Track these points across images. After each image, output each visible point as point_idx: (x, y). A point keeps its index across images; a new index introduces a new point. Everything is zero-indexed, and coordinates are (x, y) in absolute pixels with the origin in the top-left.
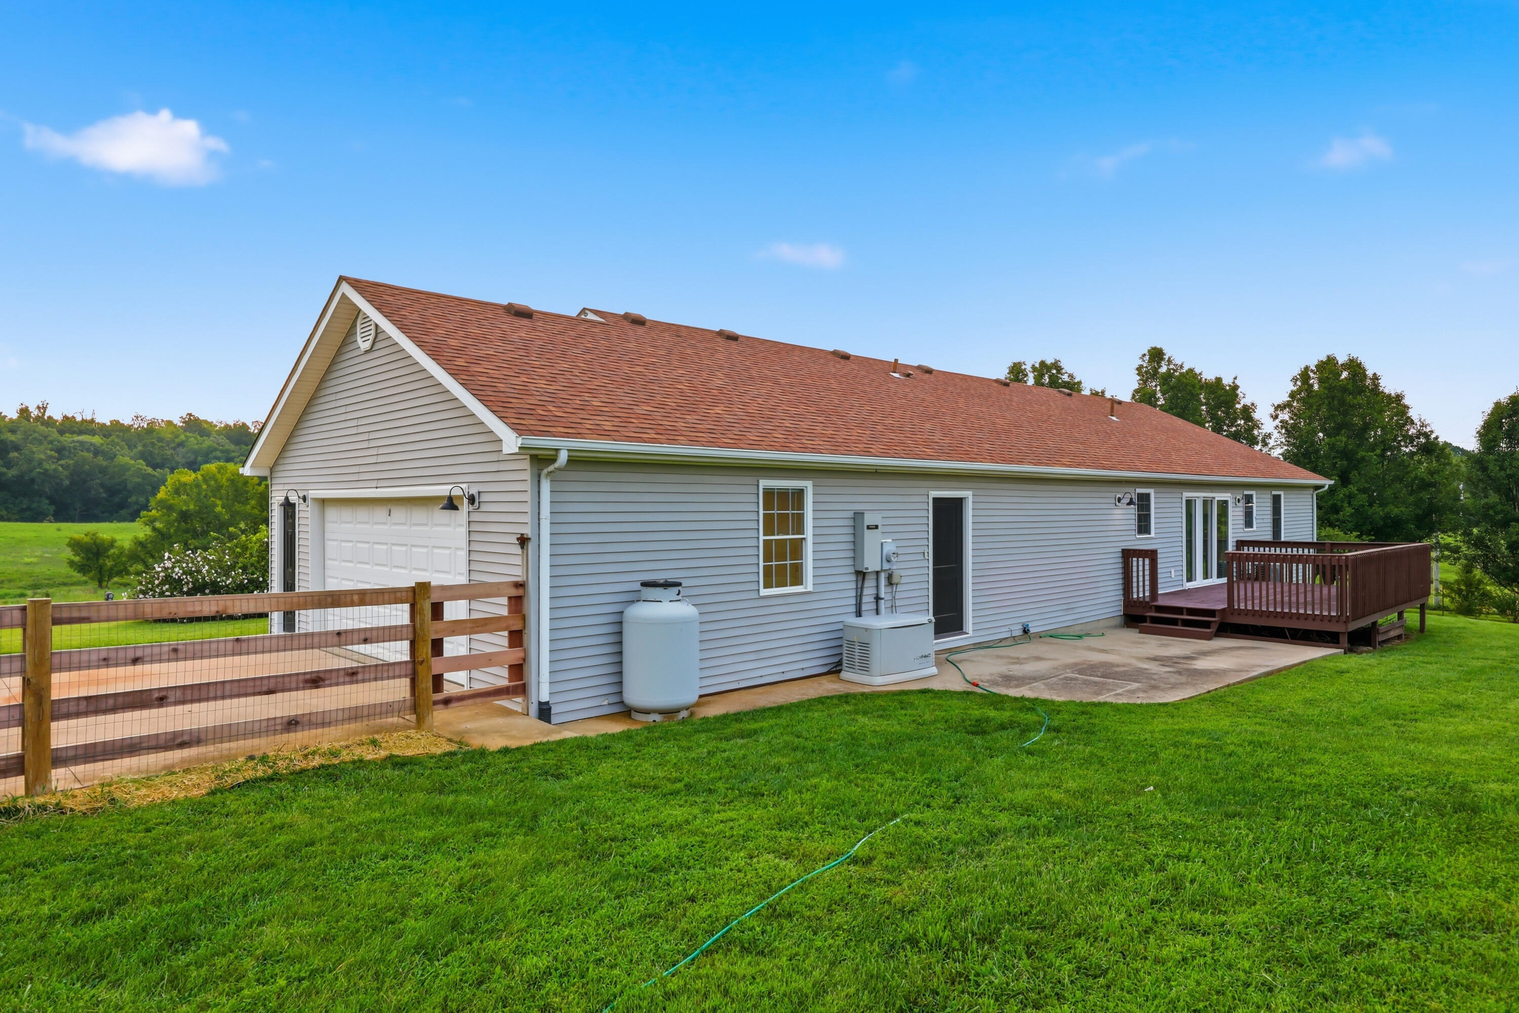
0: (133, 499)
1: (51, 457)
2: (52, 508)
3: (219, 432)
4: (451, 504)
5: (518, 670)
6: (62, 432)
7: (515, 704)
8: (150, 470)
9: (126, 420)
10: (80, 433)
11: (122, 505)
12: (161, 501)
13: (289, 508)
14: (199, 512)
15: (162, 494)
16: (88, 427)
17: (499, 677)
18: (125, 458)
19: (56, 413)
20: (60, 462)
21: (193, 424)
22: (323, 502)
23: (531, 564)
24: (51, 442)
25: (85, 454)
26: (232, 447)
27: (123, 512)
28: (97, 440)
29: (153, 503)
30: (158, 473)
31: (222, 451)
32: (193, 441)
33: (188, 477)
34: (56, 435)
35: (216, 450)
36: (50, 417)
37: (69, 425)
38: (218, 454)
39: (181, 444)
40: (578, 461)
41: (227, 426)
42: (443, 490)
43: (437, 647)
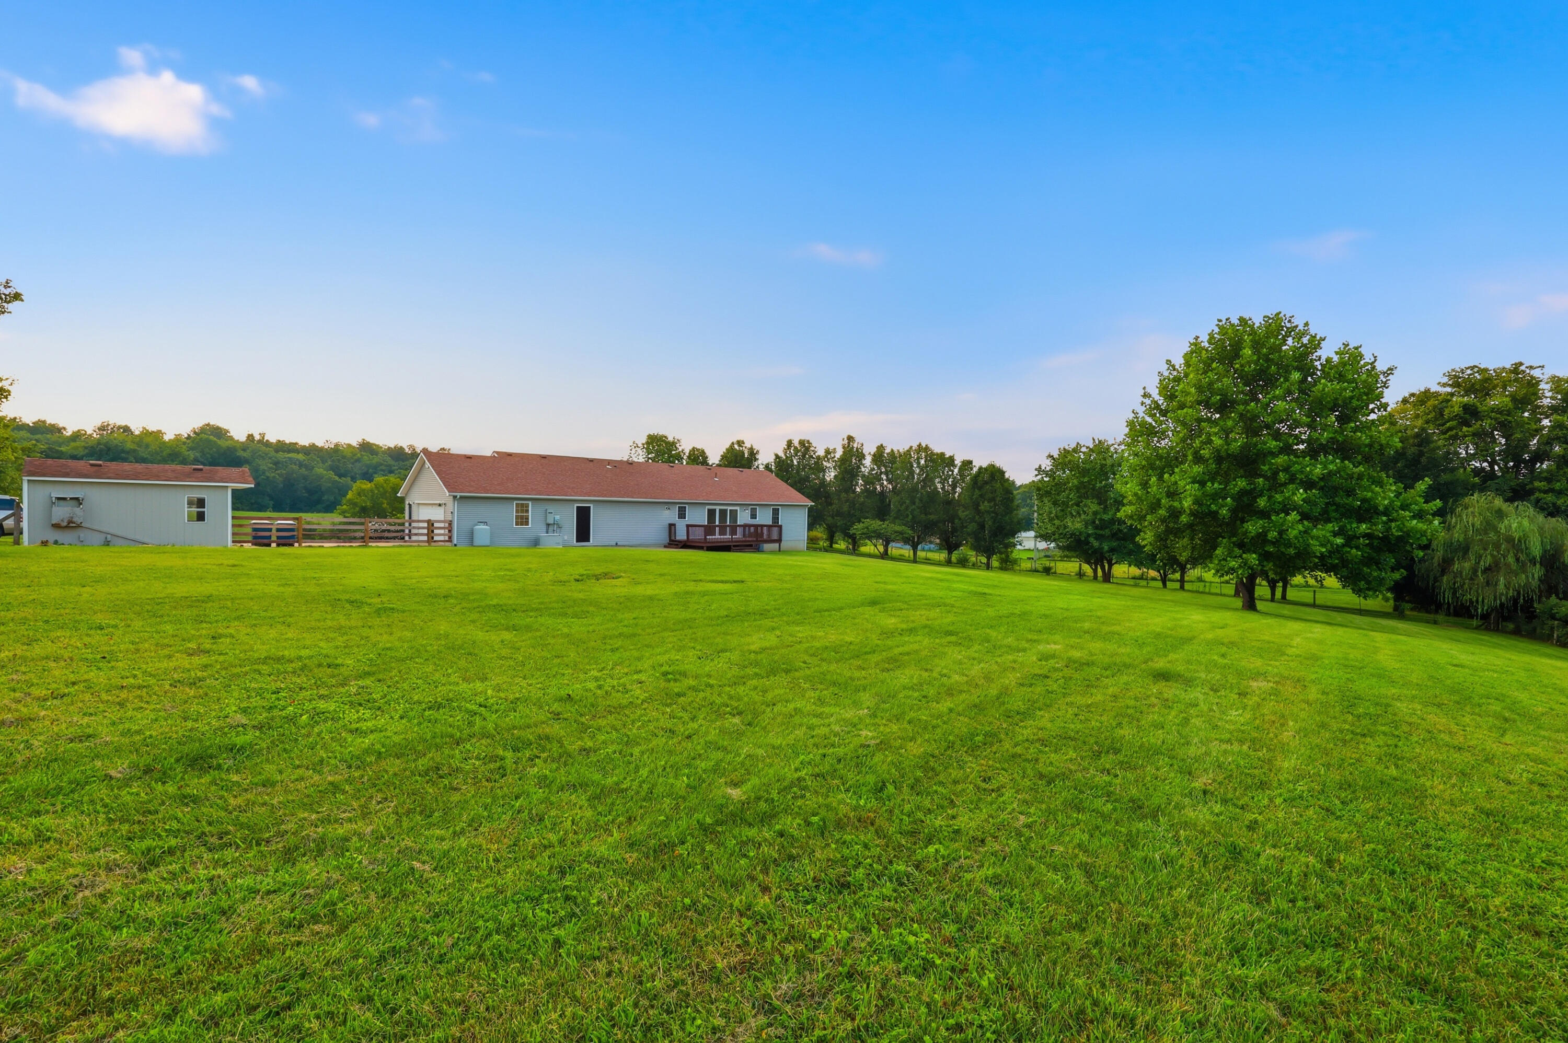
0: (325, 497)
1: (271, 468)
2: (271, 503)
3: (385, 452)
4: (440, 505)
5: (450, 537)
6: (277, 451)
7: (447, 544)
8: (337, 478)
9: (320, 443)
10: (289, 451)
11: (319, 501)
12: (350, 500)
13: (410, 505)
14: (373, 507)
15: (350, 495)
16: (292, 448)
17: (447, 538)
18: (320, 470)
19: (272, 438)
20: (279, 472)
21: (366, 447)
22: (419, 504)
23: (453, 517)
24: (270, 458)
25: (294, 467)
26: (393, 463)
27: (319, 506)
28: (301, 457)
29: (344, 501)
30: (342, 480)
31: (386, 466)
32: (366, 458)
33: (367, 486)
34: (273, 453)
35: (382, 464)
36: (267, 441)
37: (281, 447)
38: (383, 467)
39: (358, 460)
40: (461, 497)
41: (389, 448)
42: (438, 502)
43: (433, 531)
